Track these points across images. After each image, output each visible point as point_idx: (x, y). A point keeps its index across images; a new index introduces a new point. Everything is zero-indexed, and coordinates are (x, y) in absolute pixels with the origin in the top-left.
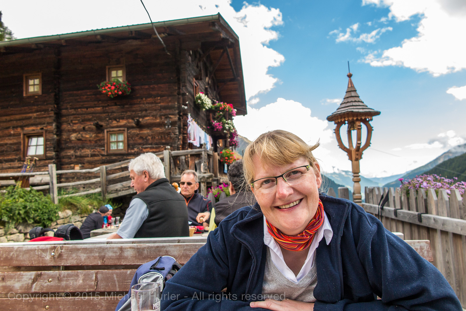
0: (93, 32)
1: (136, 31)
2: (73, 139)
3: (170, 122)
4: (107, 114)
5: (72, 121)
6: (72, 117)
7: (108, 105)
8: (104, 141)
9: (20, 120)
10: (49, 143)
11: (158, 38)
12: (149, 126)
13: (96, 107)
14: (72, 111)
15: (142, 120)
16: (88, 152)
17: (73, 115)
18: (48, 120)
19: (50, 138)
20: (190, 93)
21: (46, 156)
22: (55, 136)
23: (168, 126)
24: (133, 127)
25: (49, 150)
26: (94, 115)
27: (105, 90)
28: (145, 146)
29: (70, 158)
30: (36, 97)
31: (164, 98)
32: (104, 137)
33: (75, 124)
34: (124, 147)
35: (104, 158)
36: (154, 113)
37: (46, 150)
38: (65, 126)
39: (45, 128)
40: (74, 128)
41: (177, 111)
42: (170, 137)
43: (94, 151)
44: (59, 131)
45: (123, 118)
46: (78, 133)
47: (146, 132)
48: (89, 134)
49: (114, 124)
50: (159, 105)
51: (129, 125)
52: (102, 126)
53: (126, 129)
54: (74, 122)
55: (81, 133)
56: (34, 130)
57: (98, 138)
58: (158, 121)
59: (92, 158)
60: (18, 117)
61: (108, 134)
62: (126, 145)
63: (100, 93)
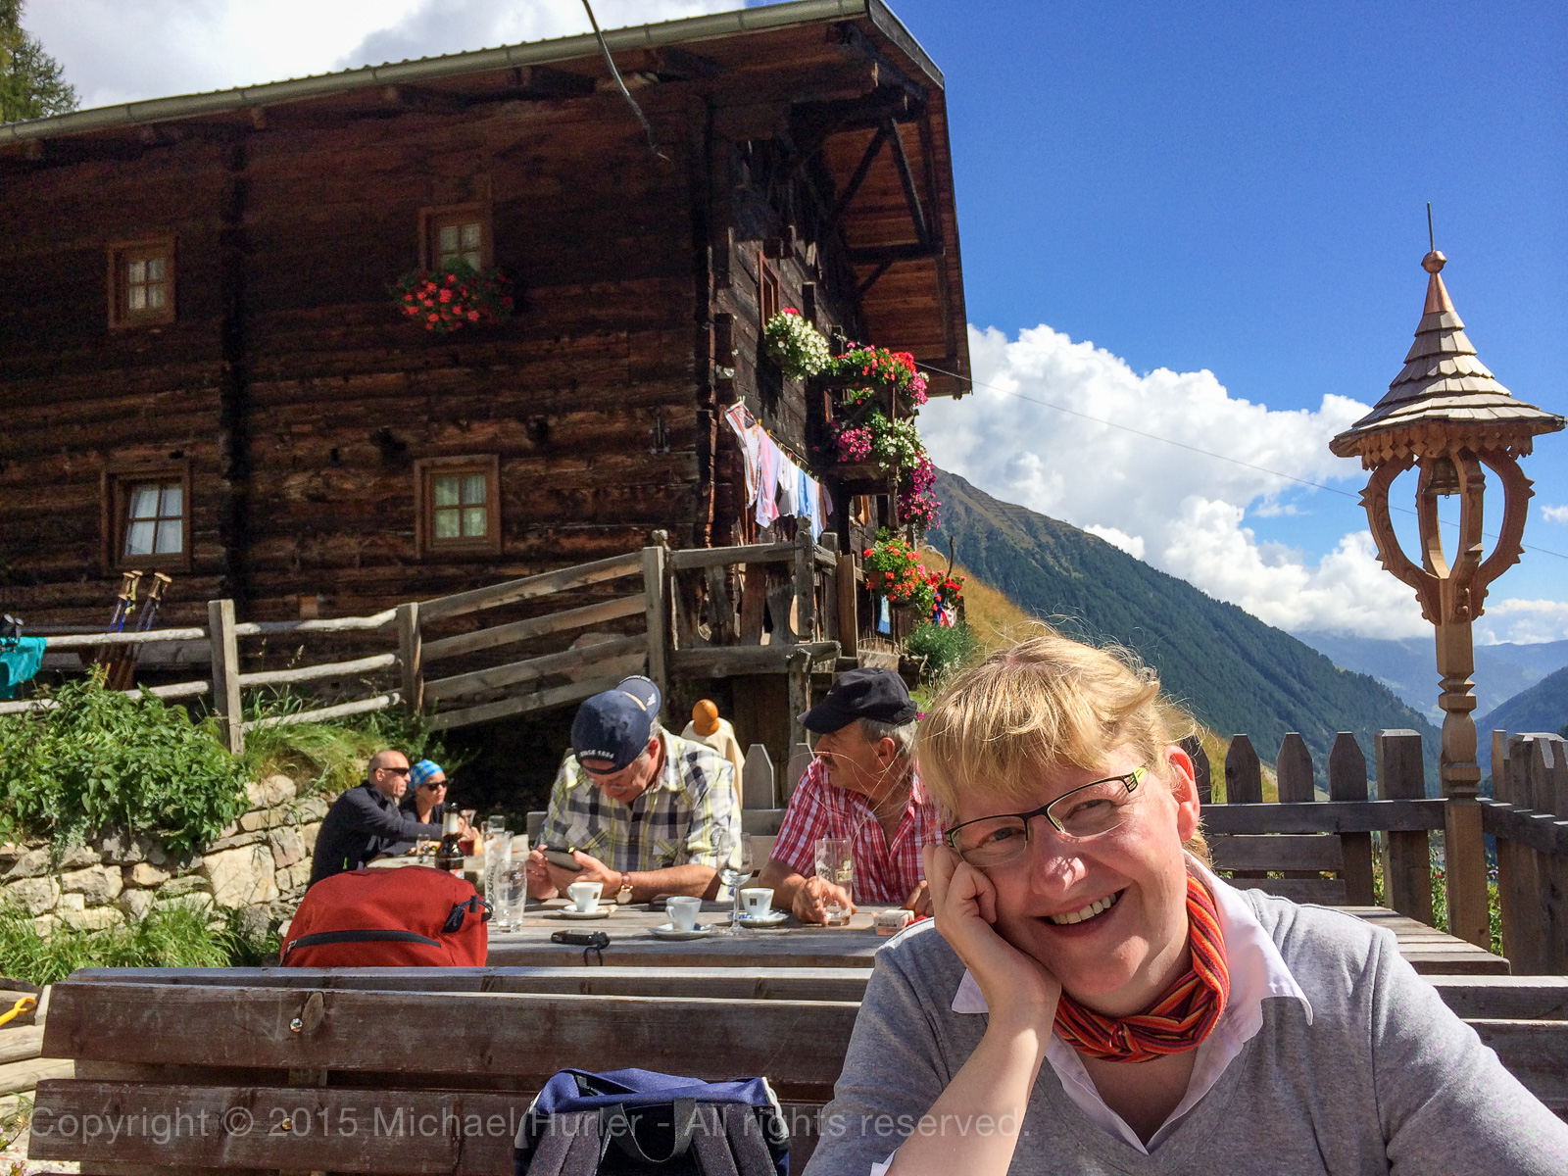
0: (369, 76)
1: (534, 68)
2: (295, 495)
3: (667, 430)
4: (423, 400)
5: (288, 424)
6: (287, 412)
7: (427, 363)
8: (412, 504)
9: (93, 420)
10: (203, 509)
11: (621, 94)
12: (586, 448)
13: (382, 371)
14: (291, 387)
15: (558, 424)
16: (350, 545)
17: (293, 400)
18: (199, 420)
19: (208, 492)
20: (745, 311)
21: (193, 560)
22: (227, 484)
23: (661, 446)
24: (521, 453)
25: (206, 539)
26: (372, 401)
27: (416, 302)
28: (568, 527)
29: (284, 571)
30: (156, 331)
31: (644, 334)
32: (411, 488)
33: (304, 436)
34: (489, 529)
35: (411, 571)
36: (606, 394)
37: (191, 539)
38: (263, 446)
39: (187, 453)
40: (299, 453)
41: (694, 388)
42: (667, 489)
43: (373, 544)
44: (241, 465)
45: (483, 416)
46: (311, 473)
47: (572, 468)
48: (355, 476)
49: (450, 437)
50: (626, 361)
51: (506, 441)
52: (402, 446)
53: (496, 458)
54: (295, 429)
55: (323, 473)
56: (146, 460)
57: (389, 495)
58: (619, 426)
59: (364, 571)
60: (87, 408)
61: (428, 477)
62: (497, 520)
63: (398, 316)
